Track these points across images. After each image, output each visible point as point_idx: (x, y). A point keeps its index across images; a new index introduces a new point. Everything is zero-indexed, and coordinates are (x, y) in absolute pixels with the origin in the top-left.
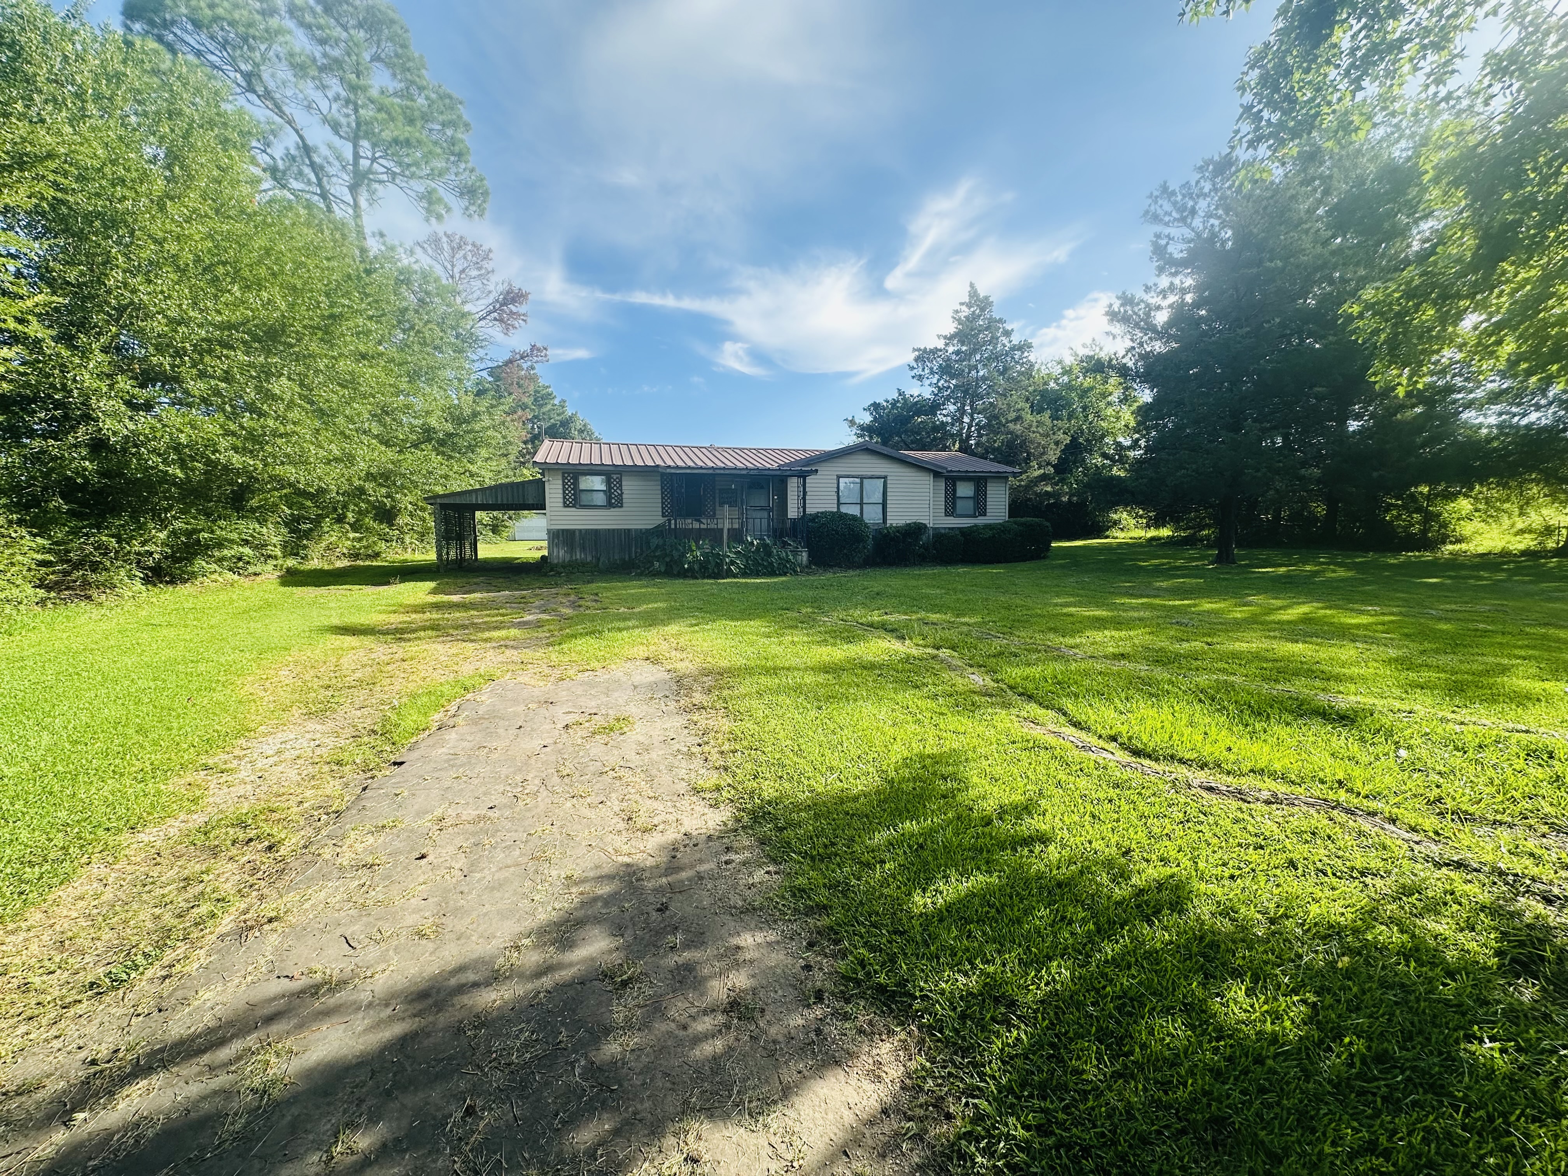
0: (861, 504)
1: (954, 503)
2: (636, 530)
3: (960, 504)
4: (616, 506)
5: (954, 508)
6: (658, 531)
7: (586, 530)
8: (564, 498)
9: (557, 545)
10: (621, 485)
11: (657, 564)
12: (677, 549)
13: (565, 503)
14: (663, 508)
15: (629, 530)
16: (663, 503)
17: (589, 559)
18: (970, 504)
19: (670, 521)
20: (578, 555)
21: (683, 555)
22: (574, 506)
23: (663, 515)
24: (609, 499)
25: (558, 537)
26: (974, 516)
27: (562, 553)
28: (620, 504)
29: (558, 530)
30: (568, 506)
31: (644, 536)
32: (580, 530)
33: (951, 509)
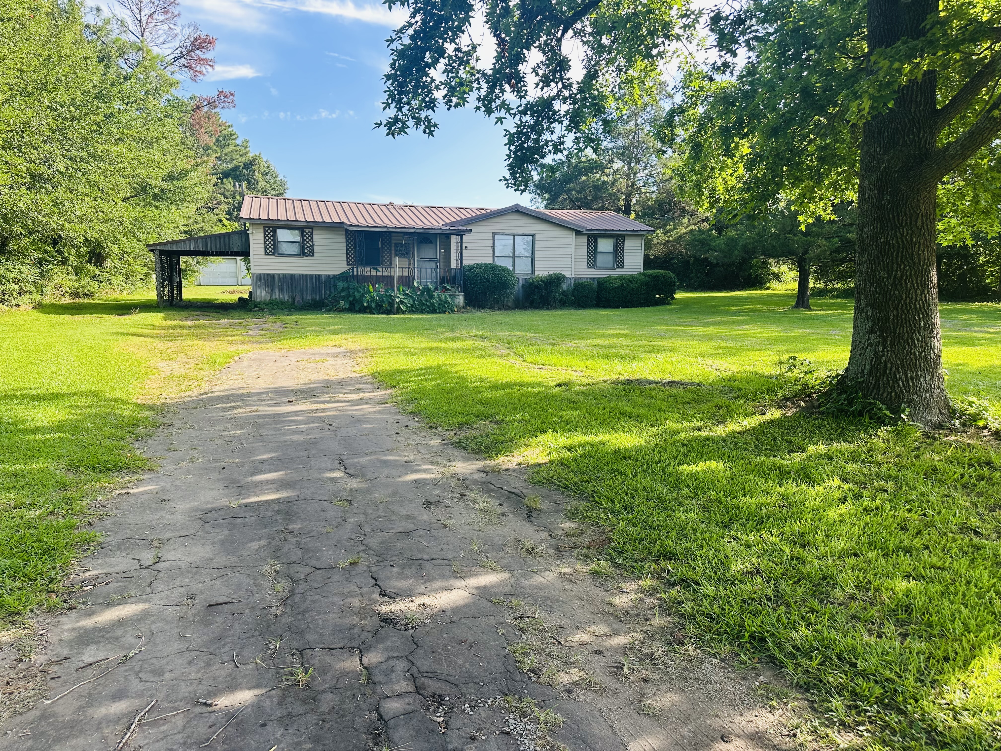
0: (513, 257)
1: (595, 257)
2: (325, 276)
3: (600, 258)
4: (309, 255)
5: (595, 261)
6: (343, 277)
7: (284, 275)
8: (265, 247)
9: (260, 287)
10: (312, 238)
11: (342, 303)
12: (358, 291)
13: (266, 251)
14: (348, 258)
15: (319, 275)
16: (347, 254)
17: (286, 298)
18: (610, 258)
19: (353, 268)
20: (278, 295)
21: (363, 295)
22: (273, 254)
23: (348, 264)
24: (303, 248)
25: (260, 280)
26: (613, 269)
27: (263, 293)
28: (311, 253)
29: (260, 274)
30: (268, 254)
31: (331, 281)
32: (279, 275)
33: (592, 263)
